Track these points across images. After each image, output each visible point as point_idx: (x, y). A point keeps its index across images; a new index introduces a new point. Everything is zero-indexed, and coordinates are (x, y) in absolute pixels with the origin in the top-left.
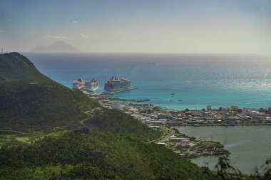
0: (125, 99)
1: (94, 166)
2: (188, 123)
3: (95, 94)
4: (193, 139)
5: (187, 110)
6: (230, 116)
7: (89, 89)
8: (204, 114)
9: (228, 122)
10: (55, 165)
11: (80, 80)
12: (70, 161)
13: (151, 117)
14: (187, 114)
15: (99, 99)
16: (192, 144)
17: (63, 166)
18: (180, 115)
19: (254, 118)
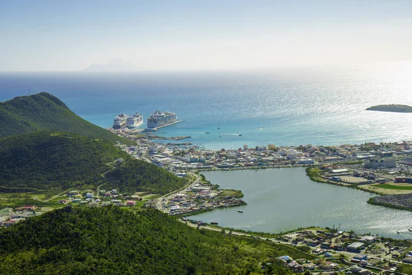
0: (165, 137)
1: (68, 248)
2: (219, 167)
3: (137, 131)
4: (216, 188)
5: (223, 150)
6: (264, 156)
7: (131, 126)
8: (239, 156)
9: (260, 165)
10: (28, 250)
11: (122, 116)
12: (44, 245)
13: (184, 161)
14: (221, 156)
15: (138, 138)
16: (213, 194)
17: (37, 250)
18: (213, 157)
19: (288, 159)
